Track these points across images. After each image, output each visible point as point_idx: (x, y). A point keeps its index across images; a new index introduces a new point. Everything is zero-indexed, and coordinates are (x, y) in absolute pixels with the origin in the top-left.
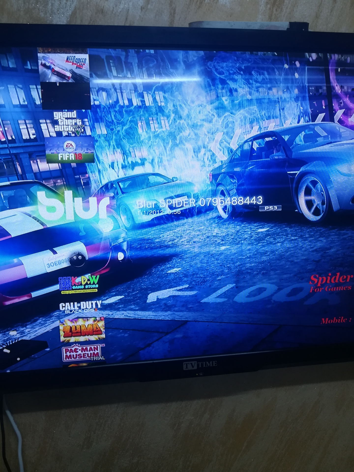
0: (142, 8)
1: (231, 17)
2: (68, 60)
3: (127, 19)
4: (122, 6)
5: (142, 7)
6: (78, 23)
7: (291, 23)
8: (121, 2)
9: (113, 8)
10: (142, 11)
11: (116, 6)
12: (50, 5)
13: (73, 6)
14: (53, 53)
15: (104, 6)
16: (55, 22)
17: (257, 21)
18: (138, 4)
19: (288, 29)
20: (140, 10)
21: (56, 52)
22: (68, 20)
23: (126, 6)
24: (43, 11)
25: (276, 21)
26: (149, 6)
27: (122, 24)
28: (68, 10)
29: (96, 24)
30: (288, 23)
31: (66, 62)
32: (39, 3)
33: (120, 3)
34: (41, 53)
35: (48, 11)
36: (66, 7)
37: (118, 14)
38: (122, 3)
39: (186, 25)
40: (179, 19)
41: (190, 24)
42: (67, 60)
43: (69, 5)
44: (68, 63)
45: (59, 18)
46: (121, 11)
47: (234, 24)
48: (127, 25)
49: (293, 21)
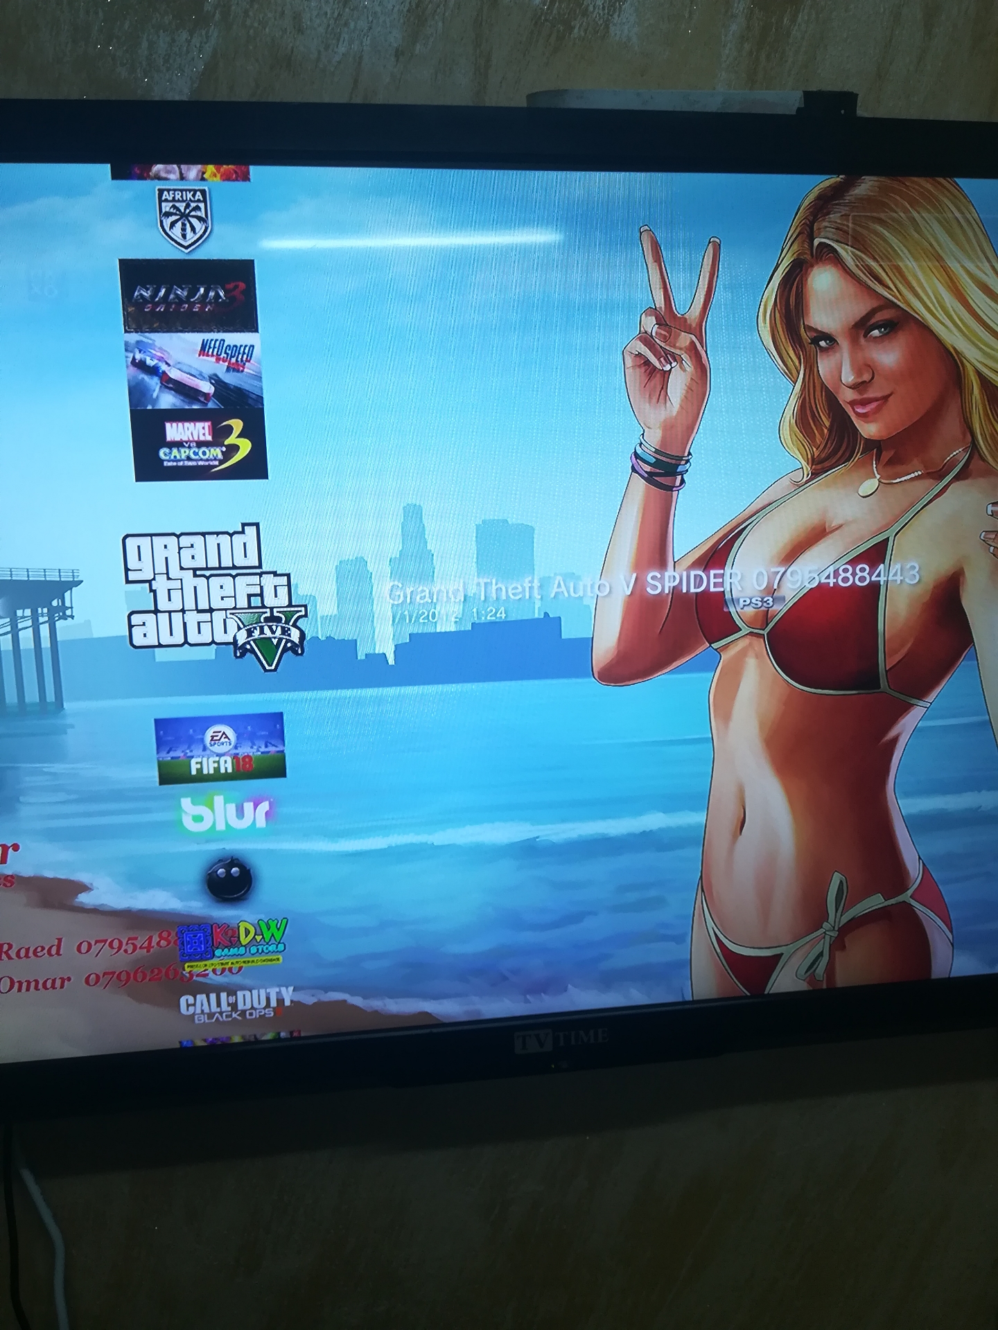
0: (398, 54)
1: (642, 76)
2: (205, 350)
3: (356, 82)
4: (342, 49)
5: (397, 50)
6: (223, 95)
7: (807, 95)
8: (340, 36)
9: (319, 52)
10: (397, 61)
11: (327, 47)
12: (145, 44)
13: (208, 48)
14: (164, 332)
15: (292, 48)
16: (157, 94)
17: (714, 89)
18: (386, 41)
19: (799, 109)
20: (393, 59)
21: (173, 329)
22: (196, 85)
23: (355, 47)
24: (125, 61)
25: (766, 89)
26: (418, 47)
27: (341, 97)
28: (193, 59)
29: (271, 99)
30: (798, 95)
31: (199, 355)
32: (115, 40)
33: (338, 40)
34: (132, 332)
35: (141, 63)
36: (188, 52)
37: (332, 69)
38: (342, 39)
39: (519, 101)
40: (501, 82)
41: (531, 97)
42: (203, 351)
43: (198, 46)
44: (205, 357)
45: (170, 81)
46: (339, 62)
47: (652, 98)
48: (358, 100)
49: (813, 88)
